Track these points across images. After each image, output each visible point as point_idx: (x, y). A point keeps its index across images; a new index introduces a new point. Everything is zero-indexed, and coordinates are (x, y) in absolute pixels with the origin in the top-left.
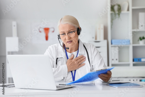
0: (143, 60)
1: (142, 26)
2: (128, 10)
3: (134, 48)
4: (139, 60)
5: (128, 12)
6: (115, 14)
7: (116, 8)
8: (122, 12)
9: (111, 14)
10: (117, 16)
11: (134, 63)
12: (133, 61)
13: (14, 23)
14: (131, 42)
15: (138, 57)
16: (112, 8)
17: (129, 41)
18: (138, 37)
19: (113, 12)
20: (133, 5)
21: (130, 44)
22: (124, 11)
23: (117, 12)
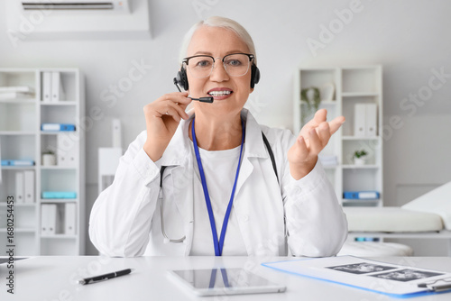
0: (362, 196)
1: (361, 129)
2: (334, 98)
3: (346, 172)
4: (355, 196)
5: (333, 103)
6: (309, 106)
7: (311, 94)
8: (323, 102)
9: (302, 106)
10: (313, 109)
11: (345, 201)
12: (344, 197)
13: (116, 123)
14: (340, 159)
15: (353, 189)
16: (304, 94)
17: (336, 158)
18: (354, 151)
19: (304, 103)
20: (344, 89)
21: (338, 164)
22: (327, 101)
23: (312, 102)
